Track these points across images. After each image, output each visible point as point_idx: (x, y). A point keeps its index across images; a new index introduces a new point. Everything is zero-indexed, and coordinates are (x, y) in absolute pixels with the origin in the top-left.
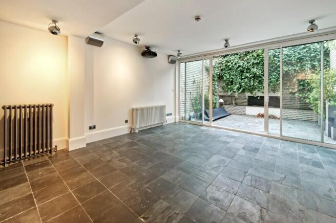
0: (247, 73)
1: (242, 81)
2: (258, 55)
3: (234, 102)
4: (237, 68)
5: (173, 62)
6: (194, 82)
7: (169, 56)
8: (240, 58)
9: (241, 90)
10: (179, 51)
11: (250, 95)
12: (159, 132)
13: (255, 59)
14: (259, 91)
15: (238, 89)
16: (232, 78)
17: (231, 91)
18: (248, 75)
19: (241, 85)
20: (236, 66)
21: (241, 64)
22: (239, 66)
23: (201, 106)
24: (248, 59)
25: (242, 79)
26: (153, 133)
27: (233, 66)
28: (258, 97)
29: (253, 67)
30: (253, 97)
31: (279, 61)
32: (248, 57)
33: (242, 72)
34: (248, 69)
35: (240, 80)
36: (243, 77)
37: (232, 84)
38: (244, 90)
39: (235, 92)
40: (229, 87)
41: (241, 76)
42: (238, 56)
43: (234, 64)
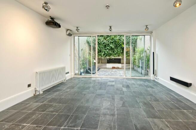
0: (108, 46)
1: (106, 51)
2: (113, 38)
3: (100, 62)
4: (103, 44)
5: (70, 35)
6: (82, 50)
7: (68, 30)
8: (104, 38)
9: (105, 55)
10: (77, 27)
11: (109, 58)
12: (64, 88)
13: (111, 40)
14: (113, 56)
15: (104, 55)
16: (101, 49)
17: (100, 56)
18: (108, 47)
19: (105, 53)
20: (102, 43)
21: (105, 42)
22: (104, 43)
23: (86, 65)
24: (108, 40)
25: (105, 50)
26: (59, 90)
27: (101, 43)
28: (112, 59)
29: (111, 44)
30: (110, 59)
31: (121, 42)
32: (108, 38)
33: (105, 46)
34: (108, 45)
35: (104, 50)
36: (106, 49)
37: (101, 52)
38: (106, 55)
39: (102, 56)
40: (99, 53)
41: (105, 48)
42: (103, 38)
43: (101, 41)
